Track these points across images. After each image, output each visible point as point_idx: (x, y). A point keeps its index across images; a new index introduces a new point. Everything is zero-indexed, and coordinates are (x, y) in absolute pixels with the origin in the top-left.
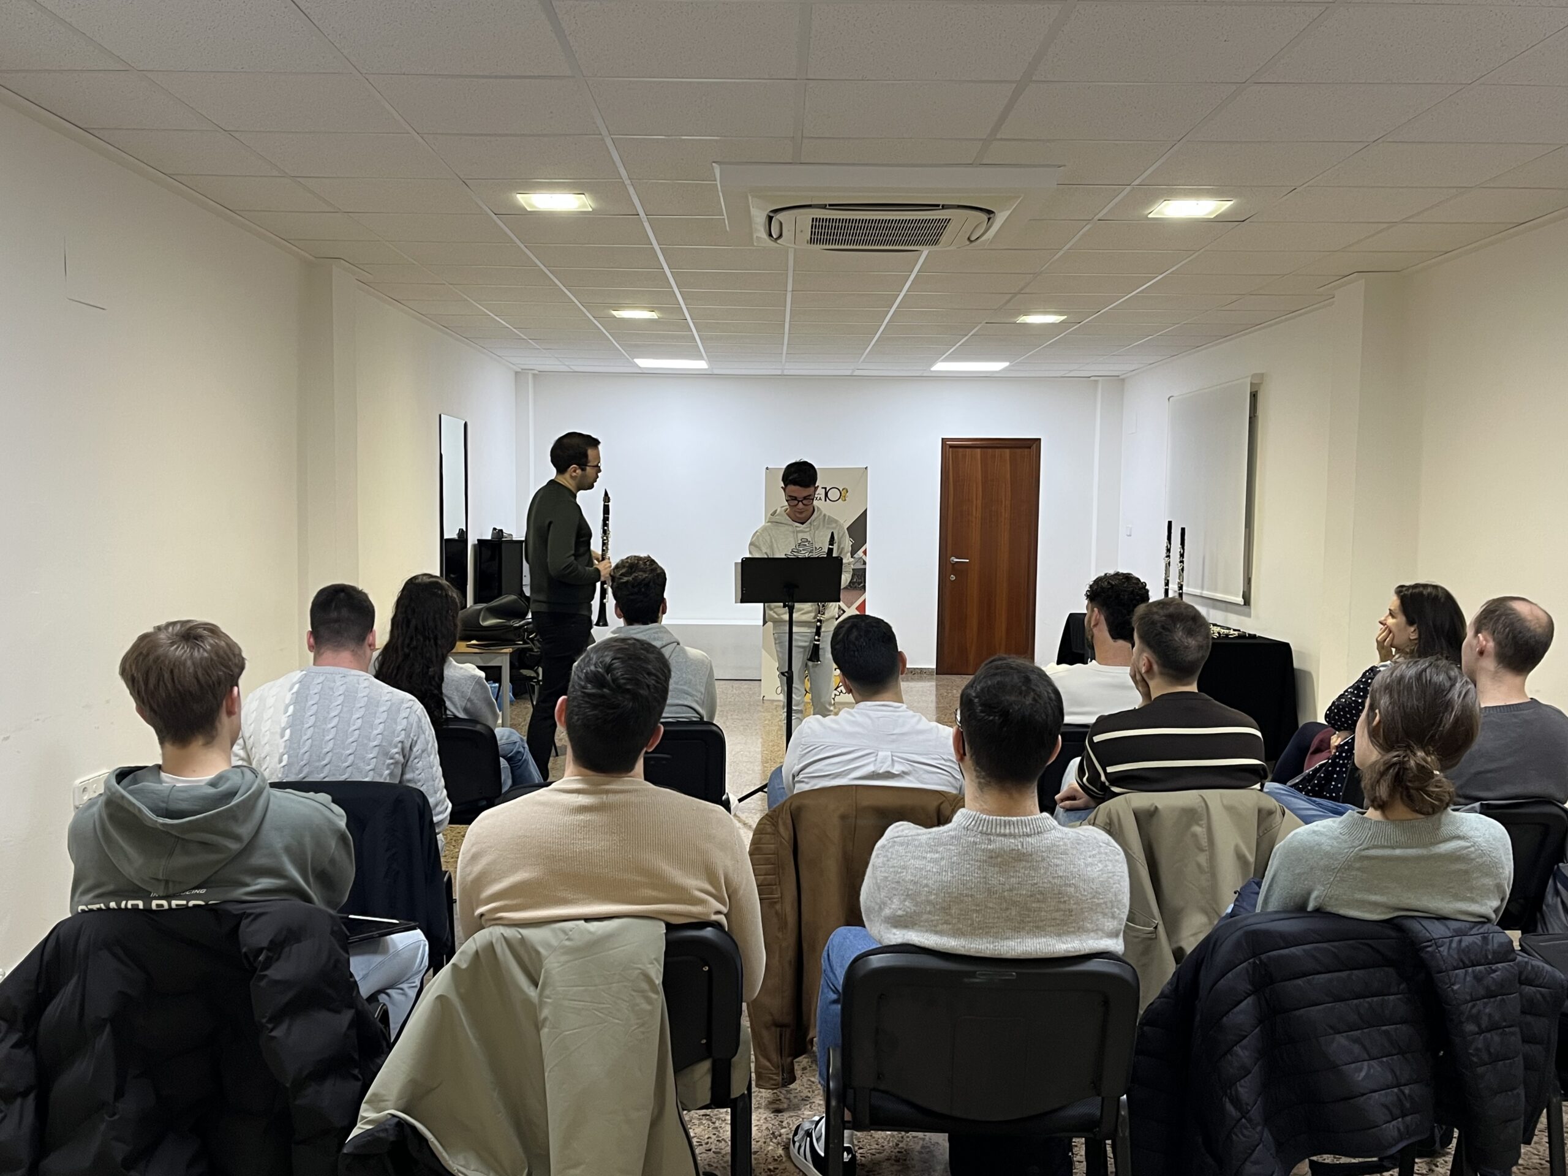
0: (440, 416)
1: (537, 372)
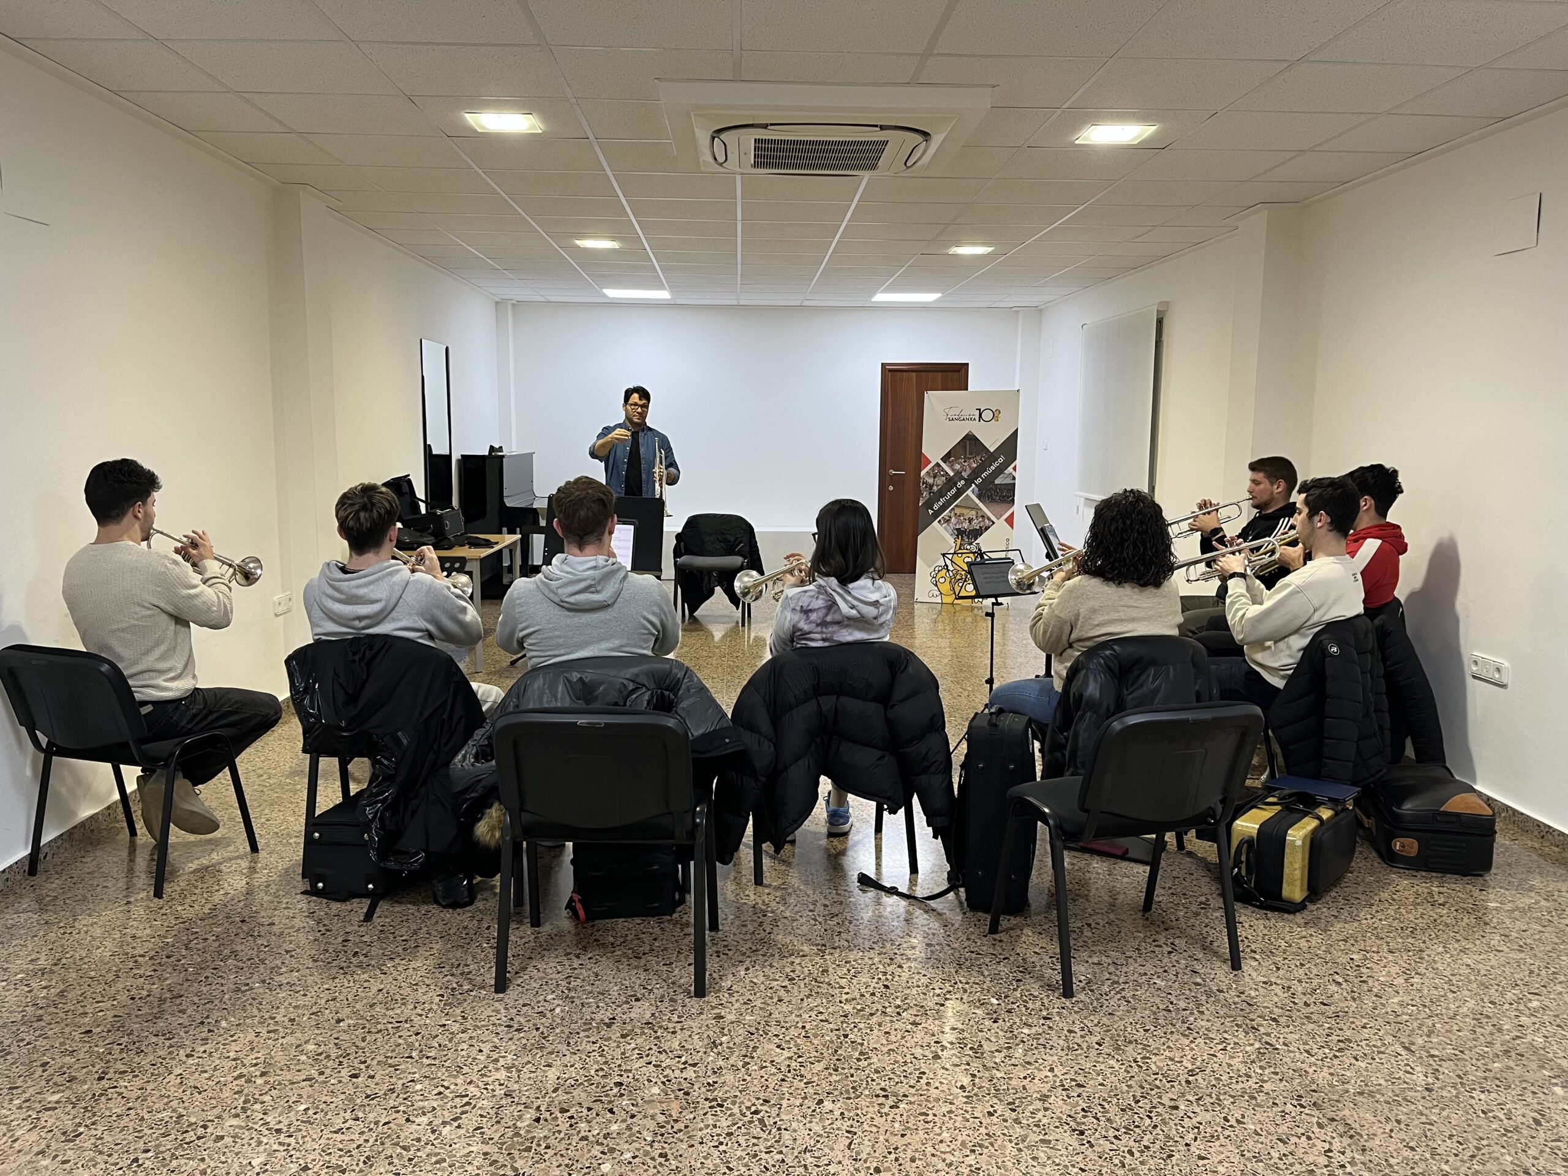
0: (421, 340)
1: (514, 302)
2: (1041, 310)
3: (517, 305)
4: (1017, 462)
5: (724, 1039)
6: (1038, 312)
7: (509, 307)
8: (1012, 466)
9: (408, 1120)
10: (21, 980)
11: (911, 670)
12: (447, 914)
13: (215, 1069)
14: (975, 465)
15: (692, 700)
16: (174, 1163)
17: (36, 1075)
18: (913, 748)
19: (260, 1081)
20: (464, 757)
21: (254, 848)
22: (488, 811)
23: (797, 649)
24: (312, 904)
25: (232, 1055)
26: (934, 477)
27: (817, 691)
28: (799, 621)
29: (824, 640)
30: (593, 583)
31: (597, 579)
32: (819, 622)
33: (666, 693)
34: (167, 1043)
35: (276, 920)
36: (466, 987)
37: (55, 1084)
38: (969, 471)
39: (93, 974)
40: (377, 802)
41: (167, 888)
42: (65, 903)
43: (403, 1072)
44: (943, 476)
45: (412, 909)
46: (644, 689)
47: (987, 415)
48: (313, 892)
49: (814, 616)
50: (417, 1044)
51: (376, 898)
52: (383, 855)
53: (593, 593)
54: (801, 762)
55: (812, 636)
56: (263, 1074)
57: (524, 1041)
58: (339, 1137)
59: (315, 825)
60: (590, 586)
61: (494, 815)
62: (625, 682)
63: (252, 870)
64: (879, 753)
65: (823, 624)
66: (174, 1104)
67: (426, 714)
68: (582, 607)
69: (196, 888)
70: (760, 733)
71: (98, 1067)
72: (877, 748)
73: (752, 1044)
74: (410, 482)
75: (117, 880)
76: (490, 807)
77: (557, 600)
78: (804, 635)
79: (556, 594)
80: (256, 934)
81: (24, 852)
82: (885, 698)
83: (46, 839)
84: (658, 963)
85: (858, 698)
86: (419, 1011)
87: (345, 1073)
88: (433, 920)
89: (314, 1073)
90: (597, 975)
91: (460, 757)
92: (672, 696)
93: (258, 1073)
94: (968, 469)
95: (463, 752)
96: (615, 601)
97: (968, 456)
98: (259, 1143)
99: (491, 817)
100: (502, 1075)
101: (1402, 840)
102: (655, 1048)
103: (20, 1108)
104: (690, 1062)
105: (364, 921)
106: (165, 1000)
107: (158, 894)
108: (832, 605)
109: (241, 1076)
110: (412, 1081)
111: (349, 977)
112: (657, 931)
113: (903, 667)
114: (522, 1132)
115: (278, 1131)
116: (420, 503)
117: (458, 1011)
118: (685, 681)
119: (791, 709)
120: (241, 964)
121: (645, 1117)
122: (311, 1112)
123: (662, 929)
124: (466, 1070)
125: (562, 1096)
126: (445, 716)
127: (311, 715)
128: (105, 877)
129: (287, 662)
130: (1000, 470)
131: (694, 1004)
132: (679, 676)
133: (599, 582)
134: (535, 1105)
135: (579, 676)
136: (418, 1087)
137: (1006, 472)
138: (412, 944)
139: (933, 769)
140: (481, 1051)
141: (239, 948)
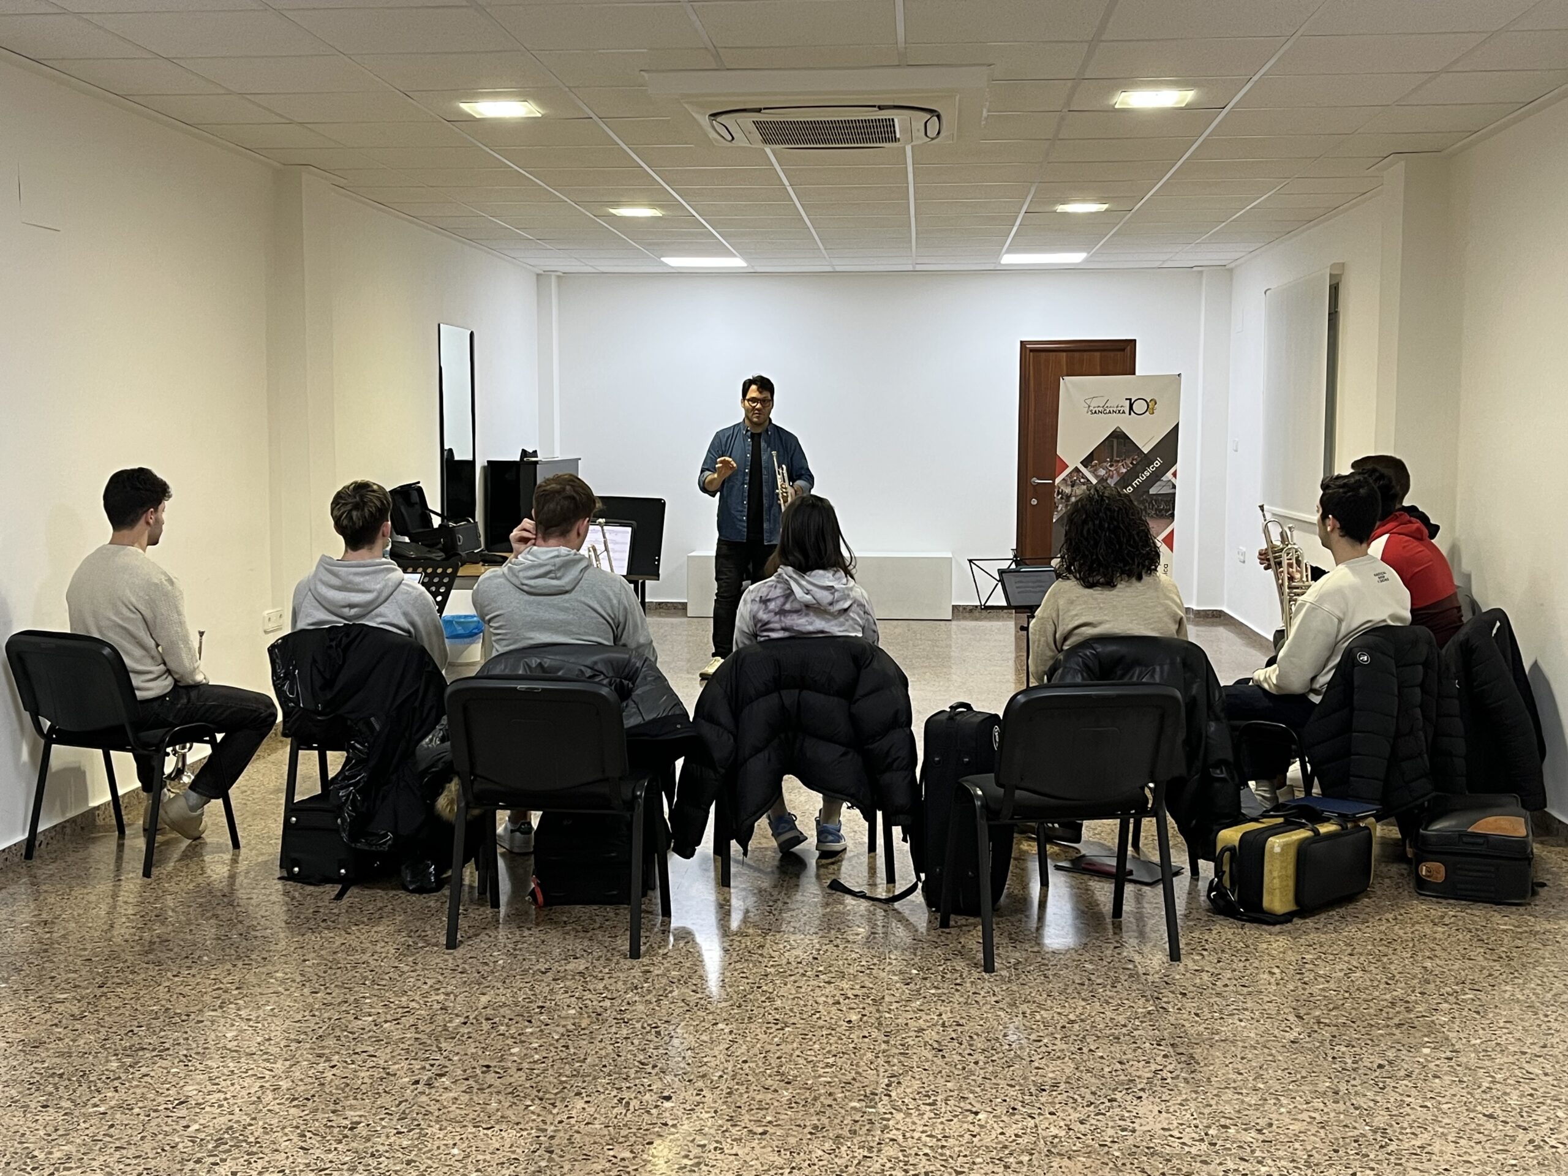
0: (439, 325)
1: (561, 274)
2: (1231, 270)
3: (563, 278)
4: (1179, 466)
5: (645, 985)
6: (1227, 273)
7: (554, 280)
8: (1172, 470)
9: (356, 1018)
10: (27, 927)
11: (875, 664)
12: (414, 898)
13: (198, 984)
14: (1124, 471)
15: (647, 688)
16: (162, 1034)
17: (45, 984)
18: (876, 745)
19: (236, 992)
20: (431, 740)
21: (236, 844)
22: (448, 785)
23: (761, 642)
24: (288, 887)
25: (212, 977)
26: (1073, 486)
27: (778, 684)
28: (758, 612)
29: (784, 629)
30: (553, 568)
31: (557, 566)
32: (777, 610)
33: (626, 682)
34: (157, 968)
35: (254, 896)
36: (420, 945)
37: (63, 989)
38: (1116, 478)
39: (90, 925)
40: (350, 785)
41: (155, 871)
42: (61, 879)
43: (356, 992)
44: (1083, 484)
45: (381, 893)
46: (602, 677)
47: (1139, 407)
48: (289, 877)
49: (772, 606)
50: (371, 977)
51: (346, 883)
52: (353, 837)
53: (552, 578)
54: (760, 756)
55: (771, 626)
56: (237, 988)
57: (464, 979)
58: (298, 1025)
59: (293, 810)
60: (550, 572)
61: (453, 789)
62: (583, 668)
63: (235, 861)
64: (843, 749)
65: (782, 612)
66: (163, 1002)
67: (399, 701)
68: (540, 592)
69: (182, 872)
70: (719, 724)
71: (97, 980)
72: (840, 744)
73: (669, 989)
74: (420, 491)
75: (109, 864)
76: (450, 781)
77: (517, 583)
78: (765, 626)
79: (517, 577)
80: (235, 904)
81: (22, 836)
82: (848, 692)
83: (41, 828)
84: (603, 936)
85: (820, 692)
86: (376, 957)
87: (306, 991)
88: (399, 901)
89: (280, 989)
90: (543, 942)
91: (427, 740)
92: (631, 685)
93: (234, 988)
94: (1115, 476)
95: (430, 737)
96: (573, 588)
97: (1115, 458)
98: (233, 1025)
99: (450, 791)
100: (441, 997)
101: (1429, 864)
102: (580, 988)
103: (35, 1001)
104: (609, 997)
105: (334, 899)
106: (155, 942)
107: (147, 873)
108: (789, 594)
109: (219, 989)
110: (364, 997)
111: (316, 934)
112: (612, 915)
113: (868, 662)
114: (450, 1029)
115: (249, 1020)
116: (433, 516)
117: (410, 959)
118: (643, 670)
119: (752, 701)
120: (221, 923)
121: (557, 1026)
122: (276, 1011)
123: (617, 914)
124: (409, 993)
125: (489, 1011)
126: (417, 704)
127: (291, 700)
128: (98, 862)
129: (271, 650)
130: (1157, 476)
131: (629, 963)
132: (637, 665)
133: (559, 569)
134: (465, 1015)
135: (539, 661)
136: (368, 1001)
137: (1164, 478)
138: (377, 916)
139: (895, 765)
140: (425, 983)
141: (219, 912)
